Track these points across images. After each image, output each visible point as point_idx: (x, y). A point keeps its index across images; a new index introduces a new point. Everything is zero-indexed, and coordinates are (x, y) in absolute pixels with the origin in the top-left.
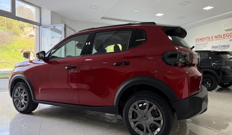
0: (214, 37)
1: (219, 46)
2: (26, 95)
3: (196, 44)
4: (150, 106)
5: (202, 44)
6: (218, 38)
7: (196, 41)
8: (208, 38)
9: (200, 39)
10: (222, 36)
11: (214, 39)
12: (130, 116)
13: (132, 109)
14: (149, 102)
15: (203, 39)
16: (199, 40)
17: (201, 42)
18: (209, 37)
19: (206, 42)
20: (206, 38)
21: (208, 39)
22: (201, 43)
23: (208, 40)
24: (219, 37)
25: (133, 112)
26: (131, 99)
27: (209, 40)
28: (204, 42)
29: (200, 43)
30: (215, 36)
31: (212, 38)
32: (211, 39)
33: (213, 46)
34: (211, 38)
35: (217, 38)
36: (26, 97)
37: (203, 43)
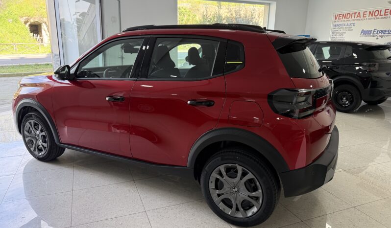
0: (368, 13)
1: (374, 31)
2: (43, 133)
3: (335, 23)
4: (244, 174)
5: (345, 25)
6: (374, 17)
7: (336, 19)
8: (357, 14)
9: (343, 15)
10: (383, 13)
11: (367, 17)
12: (212, 186)
13: (214, 175)
14: (242, 169)
15: (349, 15)
16: (341, 18)
17: (344, 21)
18: (359, 13)
19: (353, 22)
20: (353, 15)
21: (358, 16)
22: (344, 23)
23: (356, 18)
24: (376, 13)
25: (217, 180)
26: (214, 161)
27: (359, 18)
28: (349, 20)
29: (341, 23)
30: (370, 12)
31: (364, 15)
32: (362, 18)
33: (363, 30)
34: (362, 15)
35: (372, 15)
36: (44, 137)
37: (346, 23)
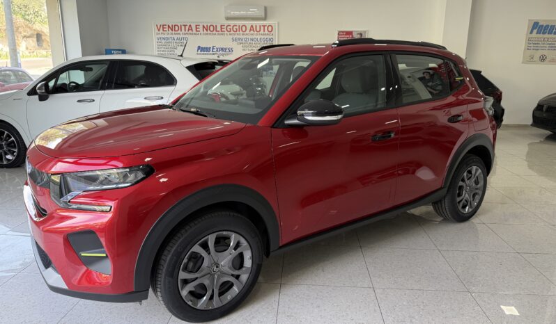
0: (201, 27)
1: (213, 49)
3: (159, 36)
5: (174, 39)
6: (209, 32)
7: (159, 30)
8: (187, 28)
9: (169, 26)
10: (219, 29)
11: (202, 32)
15: (176, 27)
16: (167, 29)
17: (172, 34)
18: (190, 26)
19: (185, 36)
20: (183, 27)
21: (189, 30)
22: (172, 36)
23: (187, 32)
24: (212, 28)
27: (191, 31)
28: (179, 34)
29: (168, 36)
30: (203, 26)
31: (196, 28)
32: (194, 32)
34: (194, 28)
35: (207, 30)
37: (176, 37)
